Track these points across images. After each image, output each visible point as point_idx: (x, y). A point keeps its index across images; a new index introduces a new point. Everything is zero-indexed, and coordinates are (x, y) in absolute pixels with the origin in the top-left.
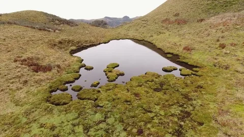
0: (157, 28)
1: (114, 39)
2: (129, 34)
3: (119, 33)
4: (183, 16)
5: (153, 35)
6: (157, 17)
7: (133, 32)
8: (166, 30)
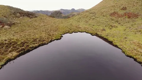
0: (107, 20)
1: (67, 33)
2: (80, 26)
3: (71, 24)
4: (131, 10)
5: (105, 28)
6: (104, 10)
7: (84, 24)
8: (117, 24)
